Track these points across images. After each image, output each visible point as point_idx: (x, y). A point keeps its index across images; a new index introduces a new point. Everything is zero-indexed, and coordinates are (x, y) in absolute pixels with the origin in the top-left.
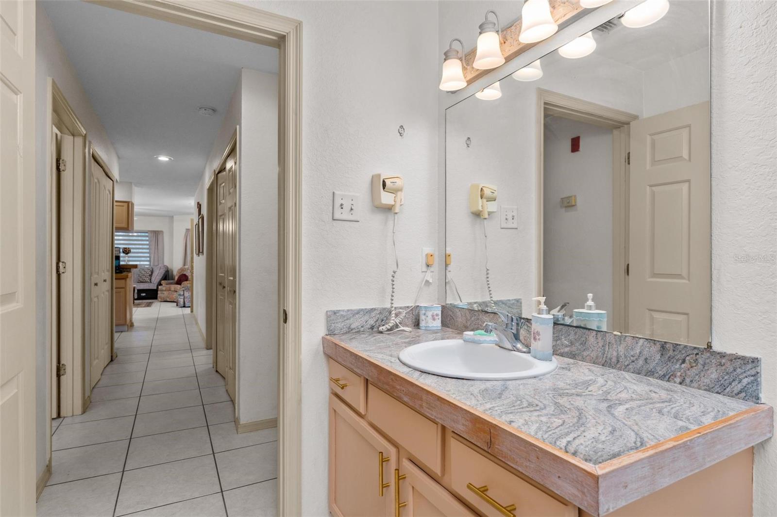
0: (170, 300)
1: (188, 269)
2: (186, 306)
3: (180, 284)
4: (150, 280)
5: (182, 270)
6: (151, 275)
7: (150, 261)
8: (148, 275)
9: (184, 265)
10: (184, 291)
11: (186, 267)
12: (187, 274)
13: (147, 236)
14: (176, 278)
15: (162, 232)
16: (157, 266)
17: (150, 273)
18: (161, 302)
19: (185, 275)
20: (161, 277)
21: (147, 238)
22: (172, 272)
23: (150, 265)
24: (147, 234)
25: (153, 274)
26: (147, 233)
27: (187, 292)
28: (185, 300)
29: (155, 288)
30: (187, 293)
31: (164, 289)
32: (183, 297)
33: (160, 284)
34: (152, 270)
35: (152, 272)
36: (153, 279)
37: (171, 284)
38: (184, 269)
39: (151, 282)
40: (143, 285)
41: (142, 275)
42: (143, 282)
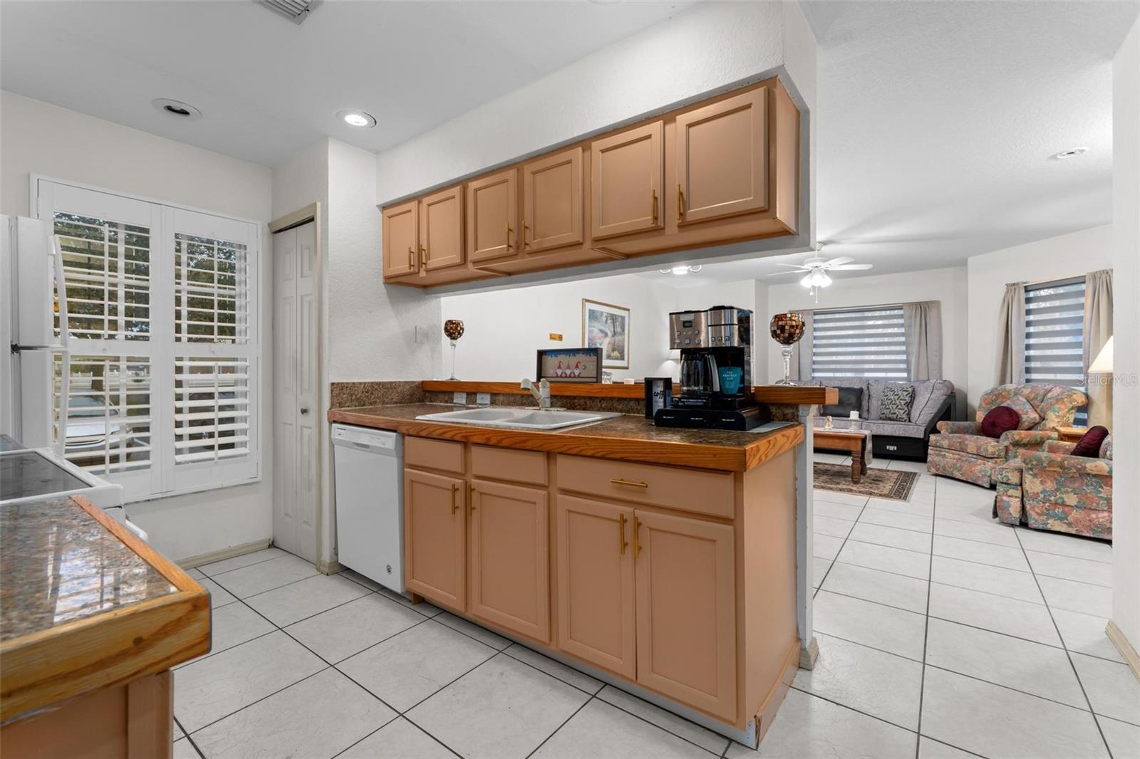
0: (964, 478)
1: (1016, 394)
2: (1031, 522)
3: (997, 436)
4: (909, 414)
5: (995, 394)
6: (910, 404)
7: (908, 370)
8: (903, 402)
9: (1003, 380)
10: (1021, 471)
11: (1009, 386)
12: (1016, 408)
13: (901, 316)
14: (980, 416)
15: (936, 304)
16: (924, 381)
17: (908, 399)
18: (936, 475)
19: (1009, 411)
20: (935, 411)
21: (901, 321)
22: (965, 397)
23: (908, 379)
24: (901, 312)
25: (916, 402)
26: (900, 308)
27: (1035, 476)
28: (1028, 507)
29: (922, 436)
30: (1037, 481)
31: (945, 443)
32: (1018, 493)
33: (932, 429)
34: (914, 391)
35: (913, 397)
36: (915, 413)
37: (965, 431)
38: (1003, 393)
39: (910, 421)
40: (891, 426)
41: (889, 402)
42: (890, 419)
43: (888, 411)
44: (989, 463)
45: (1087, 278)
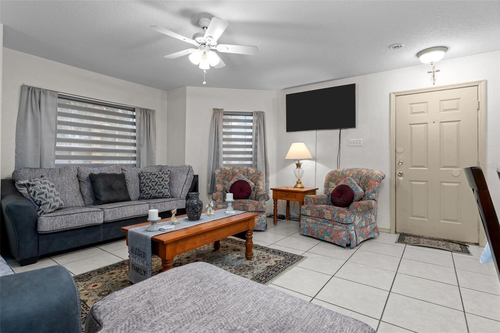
12: (243, 180)
15: (153, 112)
21: (134, 120)
24: (134, 113)
25: (174, 182)
26: (132, 110)
36: (175, 190)
38: (227, 172)
39: (172, 197)
40: (169, 202)
41: (154, 184)
42: (155, 198)
43: (154, 191)
44: (264, 215)
45: (254, 114)
